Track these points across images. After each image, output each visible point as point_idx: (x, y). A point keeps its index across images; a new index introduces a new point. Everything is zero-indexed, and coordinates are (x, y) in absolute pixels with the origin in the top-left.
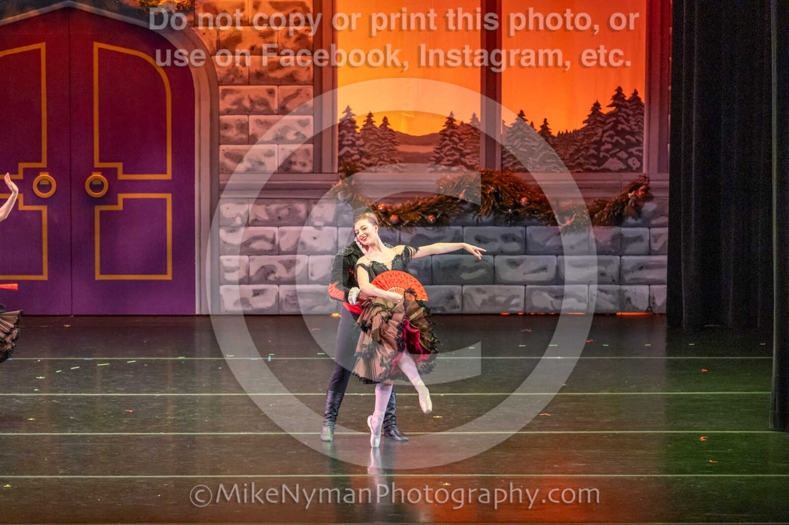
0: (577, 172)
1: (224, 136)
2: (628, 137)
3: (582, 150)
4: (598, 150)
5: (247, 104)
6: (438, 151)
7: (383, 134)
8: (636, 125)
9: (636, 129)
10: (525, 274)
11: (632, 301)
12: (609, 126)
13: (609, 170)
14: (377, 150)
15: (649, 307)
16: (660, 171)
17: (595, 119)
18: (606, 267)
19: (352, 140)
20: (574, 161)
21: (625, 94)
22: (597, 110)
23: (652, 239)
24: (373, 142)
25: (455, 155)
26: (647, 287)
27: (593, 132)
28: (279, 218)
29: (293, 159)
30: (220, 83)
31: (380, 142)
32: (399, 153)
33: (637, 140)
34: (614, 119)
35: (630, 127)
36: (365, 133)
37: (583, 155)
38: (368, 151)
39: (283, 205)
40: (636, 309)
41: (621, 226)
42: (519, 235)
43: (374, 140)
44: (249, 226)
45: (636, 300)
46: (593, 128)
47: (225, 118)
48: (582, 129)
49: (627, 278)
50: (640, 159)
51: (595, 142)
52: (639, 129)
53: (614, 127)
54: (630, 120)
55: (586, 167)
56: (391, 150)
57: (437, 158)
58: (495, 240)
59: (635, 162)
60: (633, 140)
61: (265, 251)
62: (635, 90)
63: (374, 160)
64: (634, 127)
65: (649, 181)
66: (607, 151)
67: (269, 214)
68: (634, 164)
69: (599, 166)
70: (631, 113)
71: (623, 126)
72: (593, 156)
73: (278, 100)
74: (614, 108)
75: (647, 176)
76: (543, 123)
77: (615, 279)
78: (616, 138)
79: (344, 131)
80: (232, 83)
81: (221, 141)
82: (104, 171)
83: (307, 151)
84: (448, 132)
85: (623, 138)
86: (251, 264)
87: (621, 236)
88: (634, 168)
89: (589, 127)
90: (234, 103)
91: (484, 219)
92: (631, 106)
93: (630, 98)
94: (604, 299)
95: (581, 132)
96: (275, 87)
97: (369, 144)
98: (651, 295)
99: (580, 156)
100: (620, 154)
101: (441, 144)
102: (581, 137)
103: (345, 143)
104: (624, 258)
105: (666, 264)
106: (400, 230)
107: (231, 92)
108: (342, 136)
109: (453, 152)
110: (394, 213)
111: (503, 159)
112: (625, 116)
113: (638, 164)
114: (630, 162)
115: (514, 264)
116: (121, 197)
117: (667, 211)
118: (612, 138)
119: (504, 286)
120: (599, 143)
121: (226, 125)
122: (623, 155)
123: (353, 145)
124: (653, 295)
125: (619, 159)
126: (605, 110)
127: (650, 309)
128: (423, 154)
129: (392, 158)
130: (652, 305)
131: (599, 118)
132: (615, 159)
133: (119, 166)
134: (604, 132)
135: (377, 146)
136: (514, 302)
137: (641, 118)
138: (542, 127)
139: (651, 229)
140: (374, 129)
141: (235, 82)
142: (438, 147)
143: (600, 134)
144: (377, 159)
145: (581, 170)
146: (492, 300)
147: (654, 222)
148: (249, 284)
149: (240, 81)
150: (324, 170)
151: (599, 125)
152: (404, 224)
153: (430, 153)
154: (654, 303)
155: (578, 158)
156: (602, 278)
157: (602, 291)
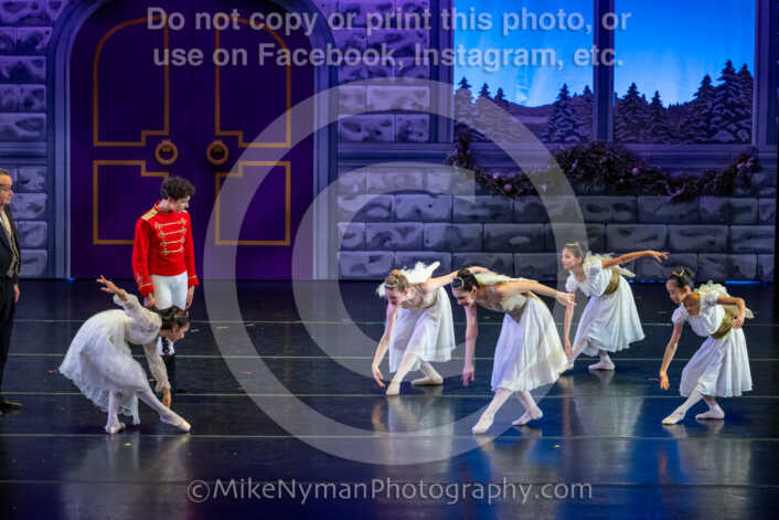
0: (687, 143)
2: (738, 110)
3: (692, 122)
4: (708, 122)
5: (365, 75)
6: (552, 122)
8: (745, 98)
9: (746, 102)
10: (636, 243)
11: (741, 269)
12: (719, 99)
13: (718, 142)
15: (757, 276)
16: (768, 143)
17: (706, 92)
18: (715, 236)
20: (685, 133)
21: (735, 68)
22: (708, 83)
23: (761, 210)
25: (569, 126)
26: (755, 256)
27: (703, 105)
29: (410, 129)
33: (746, 113)
34: (724, 92)
35: (740, 100)
37: (693, 126)
40: (744, 278)
41: (730, 197)
42: (630, 204)
44: (366, 193)
45: (744, 269)
46: (703, 101)
48: (693, 101)
49: (736, 247)
50: (749, 131)
51: (706, 114)
52: (748, 102)
53: (724, 100)
54: (739, 93)
55: (697, 138)
57: (551, 129)
58: (608, 210)
59: (743, 135)
60: (743, 112)
61: (382, 218)
62: (745, 64)
64: (743, 100)
65: (758, 152)
66: (717, 123)
69: (709, 137)
70: (741, 86)
71: (734, 99)
72: (702, 127)
73: (395, 71)
74: (723, 82)
75: (756, 148)
76: (654, 96)
77: (725, 248)
78: (725, 111)
82: (224, 139)
83: (423, 121)
84: (562, 104)
85: (733, 111)
86: (368, 231)
87: (729, 206)
88: (743, 140)
90: (352, 74)
91: (596, 189)
92: (740, 79)
93: (740, 72)
94: (713, 267)
95: (692, 104)
98: (759, 264)
99: (690, 128)
100: (729, 127)
101: (554, 115)
102: (691, 109)
104: (732, 227)
105: (774, 233)
106: (514, 199)
109: (567, 123)
110: (508, 182)
111: (615, 130)
112: (735, 90)
113: (747, 136)
114: (739, 134)
115: (626, 233)
117: (775, 182)
118: (722, 111)
120: (710, 115)
122: (733, 127)
124: (761, 264)
125: (729, 131)
126: (715, 83)
127: (757, 278)
128: (536, 124)
130: (759, 274)
131: (709, 92)
132: (725, 131)
133: (240, 134)
134: (713, 105)
137: (751, 91)
138: (653, 99)
139: (760, 200)
140: (489, 100)
142: (551, 118)
143: (710, 107)
145: (692, 142)
147: (762, 192)
148: (365, 250)
150: (440, 140)
151: (709, 98)
152: (518, 193)
153: (544, 124)
154: (762, 272)
155: (688, 130)
156: (710, 247)
157: (710, 259)
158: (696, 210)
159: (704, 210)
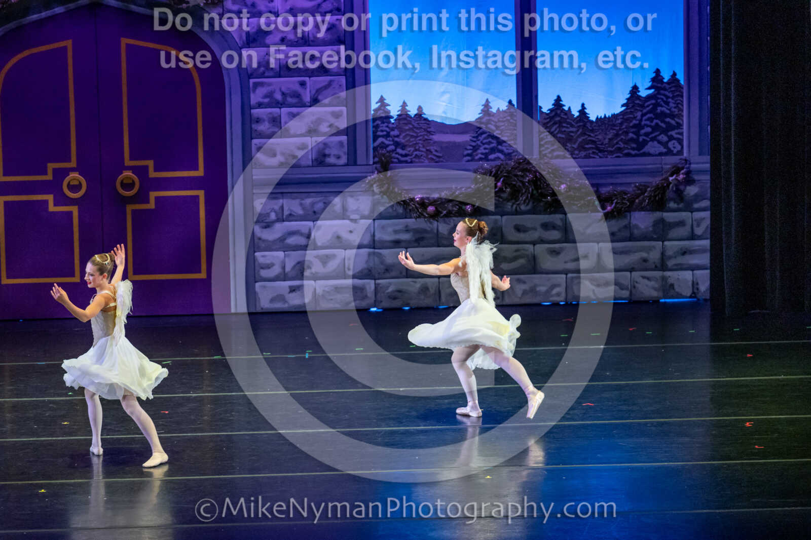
0: (616, 157)
1: (256, 130)
2: (668, 120)
3: (621, 135)
4: (637, 134)
5: (278, 96)
6: (475, 139)
7: (418, 124)
8: (675, 108)
9: (676, 111)
10: (566, 262)
11: (676, 287)
12: (648, 109)
13: (649, 155)
14: (412, 140)
15: (693, 293)
16: (701, 153)
17: (634, 102)
18: (648, 253)
19: (386, 131)
20: (613, 146)
21: (664, 77)
22: (636, 93)
23: (695, 223)
24: (408, 133)
25: (493, 143)
26: (691, 272)
27: (632, 116)
28: (314, 212)
29: (327, 152)
30: (250, 76)
31: (416, 132)
32: (435, 142)
33: (677, 123)
34: (653, 101)
35: (670, 110)
36: (399, 123)
37: (622, 139)
38: (403, 141)
39: (318, 199)
40: (679, 296)
41: (662, 211)
42: (559, 223)
43: (410, 129)
44: (284, 221)
45: (679, 286)
46: (631, 111)
47: (256, 112)
48: (621, 112)
49: (670, 263)
50: (680, 142)
51: (635, 126)
52: (679, 111)
53: (653, 110)
54: (669, 102)
55: (626, 151)
56: (427, 139)
57: (474, 147)
58: (535, 229)
59: (674, 146)
60: (673, 122)
61: (301, 246)
62: (674, 72)
63: (409, 151)
64: (673, 109)
65: (690, 164)
66: (647, 134)
67: (304, 209)
68: (674, 147)
69: (639, 150)
70: (670, 95)
71: (663, 109)
72: (632, 140)
73: (310, 91)
74: (651, 91)
75: (688, 159)
76: (580, 108)
77: (659, 265)
78: (655, 121)
79: (378, 122)
80: (262, 76)
81: (254, 135)
82: (134, 169)
83: (341, 143)
85: (663, 121)
86: (287, 260)
87: (662, 220)
88: (675, 152)
89: (629, 110)
90: (266, 96)
91: (523, 207)
92: (670, 88)
93: (669, 80)
94: (647, 286)
95: (620, 115)
96: (307, 79)
97: (404, 134)
98: (694, 280)
99: (619, 141)
100: (660, 138)
101: (477, 132)
102: (619, 121)
103: (380, 133)
104: (666, 243)
105: (709, 247)
106: (437, 221)
107: (262, 84)
108: (376, 127)
109: (490, 139)
110: (431, 204)
112: (665, 99)
113: (679, 147)
114: (670, 145)
115: (555, 253)
116: (153, 195)
117: (709, 195)
118: (652, 122)
119: (544, 275)
120: (639, 127)
121: (258, 118)
122: (664, 138)
123: (387, 136)
124: (696, 279)
125: (659, 142)
126: (643, 93)
127: (693, 295)
128: (459, 143)
129: (428, 148)
130: (696, 291)
131: (637, 102)
132: (656, 143)
133: (150, 163)
134: (643, 115)
135: (412, 136)
136: (555, 291)
137: (680, 100)
138: (580, 111)
139: (694, 213)
140: (408, 119)
141: (266, 74)
142: (473, 135)
143: (639, 118)
144: (412, 149)
145: (621, 155)
146: (533, 290)
147: (696, 206)
148: (284, 281)
149: (271, 74)
150: (359, 163)
151: (638, 108)
152: (442, 215)
153: (467, 141)
154: (698, 289)
155: (617, 143)
156: (644, 265)
157: (644, 277)
158: (627, 227)
159: (637, 227)
